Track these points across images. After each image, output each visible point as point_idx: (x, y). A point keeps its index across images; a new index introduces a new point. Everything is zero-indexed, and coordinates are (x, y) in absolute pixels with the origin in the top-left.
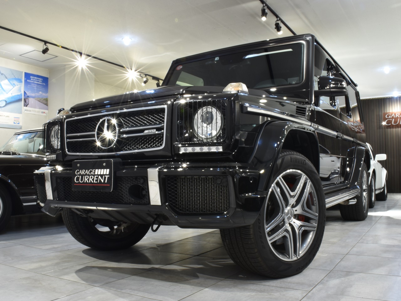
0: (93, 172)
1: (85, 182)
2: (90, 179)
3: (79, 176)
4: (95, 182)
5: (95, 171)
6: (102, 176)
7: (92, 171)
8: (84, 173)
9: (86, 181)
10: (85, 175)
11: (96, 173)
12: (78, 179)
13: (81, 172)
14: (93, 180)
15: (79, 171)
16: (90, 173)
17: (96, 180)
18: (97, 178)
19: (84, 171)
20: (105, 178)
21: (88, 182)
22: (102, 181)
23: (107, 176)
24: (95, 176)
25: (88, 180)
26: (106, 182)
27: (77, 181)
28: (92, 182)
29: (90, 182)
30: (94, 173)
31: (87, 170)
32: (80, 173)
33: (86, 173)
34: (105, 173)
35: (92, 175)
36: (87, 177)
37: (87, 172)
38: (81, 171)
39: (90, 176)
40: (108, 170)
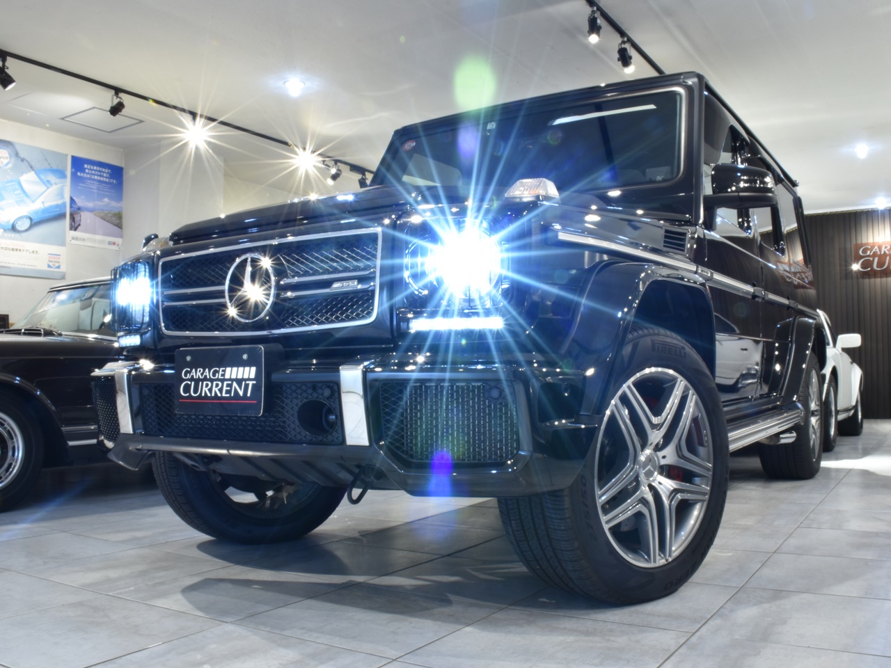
0: (221, 373)
1: (203, 395)
2: (214, 389)
3: (189, 383)
4: (224, 395)
5: (224, 371)
6: (239, 381)
7: (218, 372)
8: (202, 374)
9: (205, 393)
10: (203, 380)
11: (227, 376)
12: (187, 389)
13: (194, 374)
14: (221, 391)
15: (190, 372)
16: (214, 375)
17: (228, 392)
18: (230, 386)
19: (200, 371)
20: (247, 386)
21: (209, 395)
22: (241, 393)
23: (251, 383)
24: (225, 383)
25: (210, 390)
26: (249, 395)
27: (185, 392)
28: (219, 395)
29: (213, 395)
30: (223, 375)
31: (207, 370)
32: (193, 376)
33: (206, 376)
34: (246, 376)
35: (218, 380)
36: (207, 385)
37: (208, 374)
38: (194, 370)
39: (215, 383)
40: (254, 369)
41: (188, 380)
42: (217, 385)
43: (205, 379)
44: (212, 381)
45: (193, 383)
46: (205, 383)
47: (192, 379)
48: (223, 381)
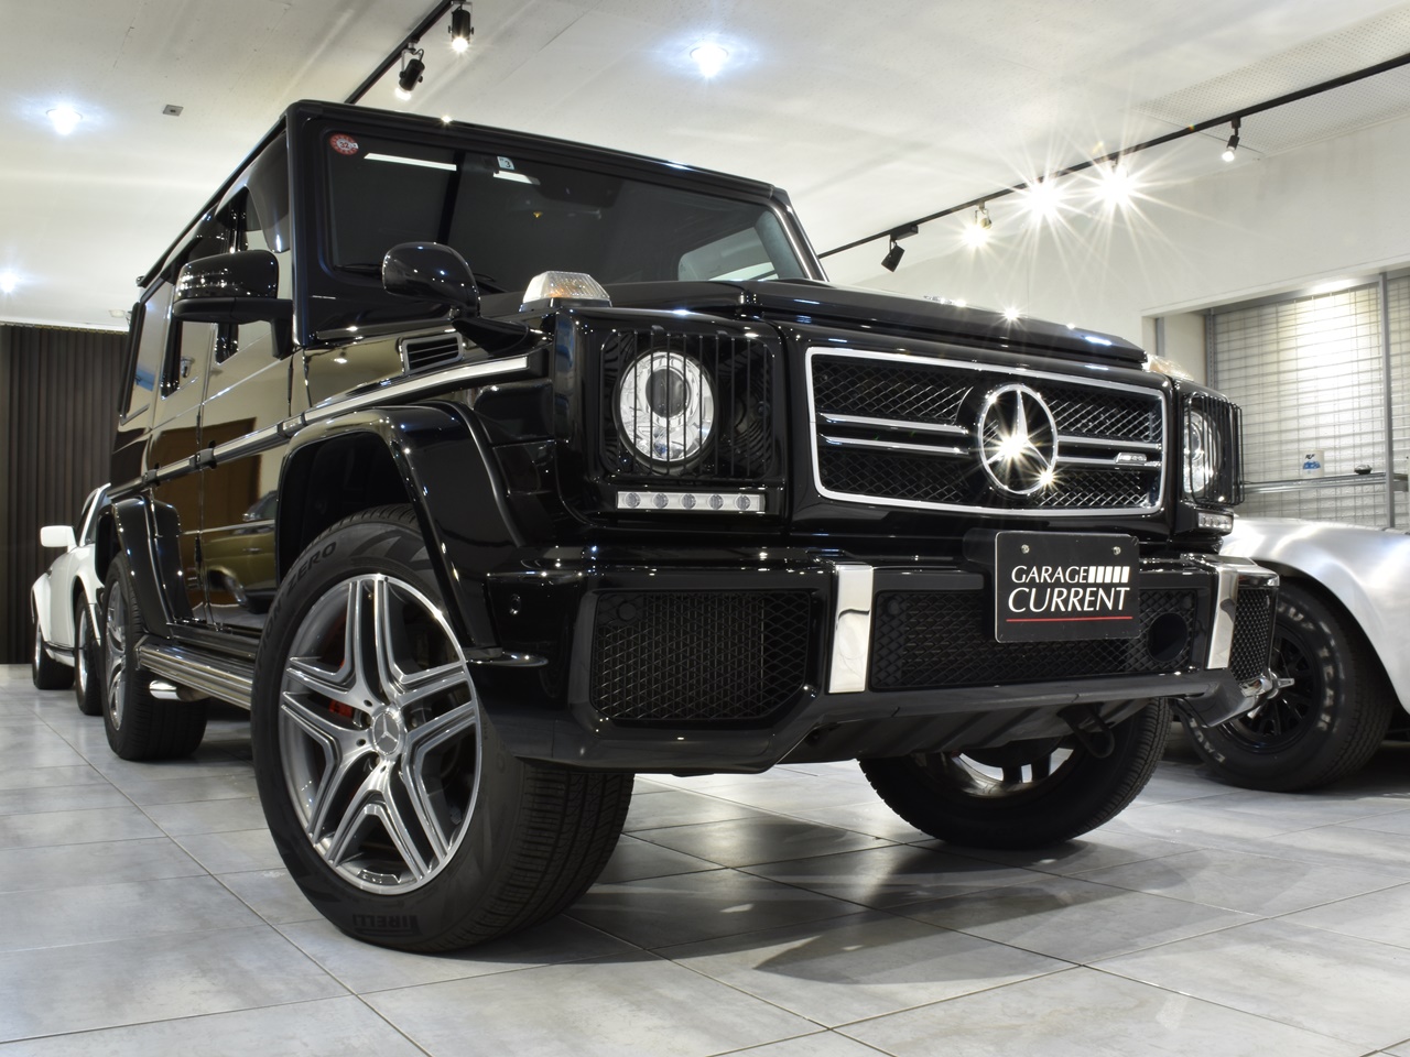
0: (1082, 574)
1: (1053, 609)
2: (1072, 598)
3: (1027, 590)
4: (1086, 609)
5: (1086, 571)
6: (1107, 587)
7: (1078, 573)
8: (1051, 576)
9: (1057, 605)
10: (1053, 586)
11: (1091, 580)
12: (1022, 600)
13: (1036, 576)
14: (1081, 602)
15: (1027, 573)
16: (1072, 578)
17: (1092, 604)
18: (1094, 594)
19: (1047, 571)
20: (1118, 594)
21: (1063, 609)
22: (1110, 605)
23: (1123, 590)
24: (1089, 590)
25: (1066, 602)
26: (1120, 608)
27: (1016, 605)
28: (1079, 609)
29: (1070, 609)
30: (1085, 578)
31: (1060, 569)
32: (1033, 579)
33: (1058, 579)
34: (1116, 580)
35: (1078, 585)
36: (1060, 594)
37: (1061, 575)
38: (1035, 569)
39: (1073, 590)
40: (1126, 570)
41: (1024, 585)
42: (1077, 594)
43: (1058, 583)
44: (1069, 587)
45: (1034, 590)
46: (1056, 590)
47: (1032, 583)
48: (1085, 586)
